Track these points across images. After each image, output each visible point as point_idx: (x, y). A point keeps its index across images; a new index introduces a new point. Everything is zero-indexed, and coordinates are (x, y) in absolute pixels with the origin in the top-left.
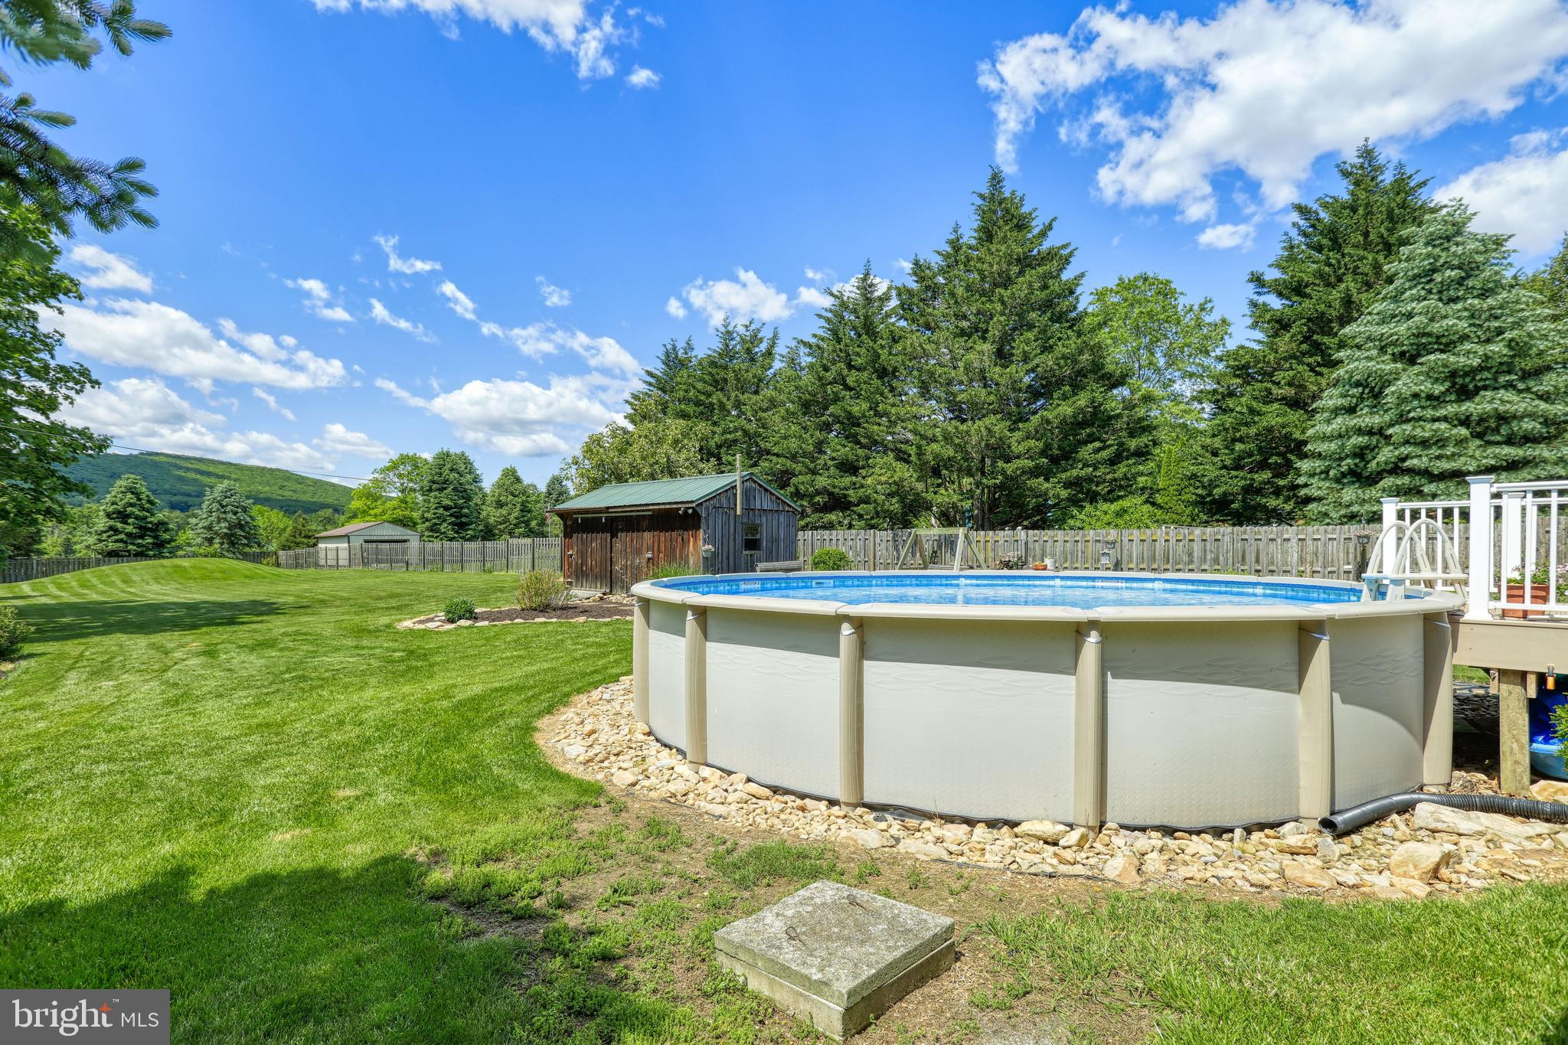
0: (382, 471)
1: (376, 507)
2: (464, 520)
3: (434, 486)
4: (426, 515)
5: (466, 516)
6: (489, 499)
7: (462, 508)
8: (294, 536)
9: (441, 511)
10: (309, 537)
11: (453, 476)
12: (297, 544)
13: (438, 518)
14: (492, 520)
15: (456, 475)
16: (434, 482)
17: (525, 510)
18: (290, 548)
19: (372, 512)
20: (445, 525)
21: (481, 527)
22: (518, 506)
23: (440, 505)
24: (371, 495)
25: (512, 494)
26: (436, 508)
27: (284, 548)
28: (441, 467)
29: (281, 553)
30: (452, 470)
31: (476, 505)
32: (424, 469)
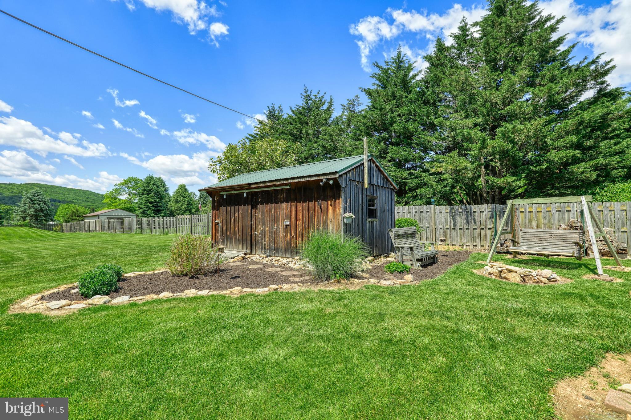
0: (119, 185)
1: (116, 202)
2: (159, 208)
3: (145, 192)
4: (140, 206)
5: (160, 206)
6: (172, 199)
7: (159, 203)
8: (72, 216)
9: (148, 204)
10: (80, 216)
11: (154, 187)
12: (73, 220)
13: (146, 207)
14: (173, 209)
15: (156, 187)
16: (145, 190)
17: (189, 204)
18: (69, 222)
19: (114, 204)
20: (150, 211)
21: (168, 212)
22: (186, 203)
23: (147, 201)
24: (113, 196)
25: (183, 197)
26: (146, 203)
27: (66, 222)
28: (148, 183)
29: (64, 224)
30: (154, 185)
31: (166, 202)
32: (140, 184)
